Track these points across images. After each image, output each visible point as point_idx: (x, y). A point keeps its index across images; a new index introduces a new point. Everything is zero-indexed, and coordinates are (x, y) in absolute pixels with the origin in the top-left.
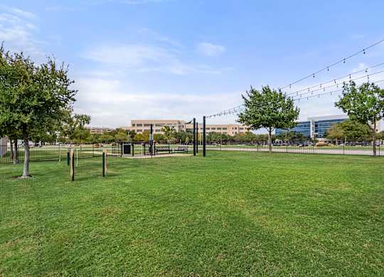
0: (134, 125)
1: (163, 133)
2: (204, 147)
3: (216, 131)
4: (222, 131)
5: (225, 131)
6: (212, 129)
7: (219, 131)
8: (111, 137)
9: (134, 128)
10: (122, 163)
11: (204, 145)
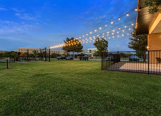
0: (19, 50)
1: (33, 53)
2: (49, 59)
3: (55, 53)
4: (58, 53)
5: (59, 53)
6: (54, 52)
7: (56, 53)
8: (9, 55)
9: (20, 51)
10: (15, 64)
11: (49, 58)
